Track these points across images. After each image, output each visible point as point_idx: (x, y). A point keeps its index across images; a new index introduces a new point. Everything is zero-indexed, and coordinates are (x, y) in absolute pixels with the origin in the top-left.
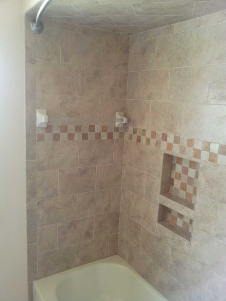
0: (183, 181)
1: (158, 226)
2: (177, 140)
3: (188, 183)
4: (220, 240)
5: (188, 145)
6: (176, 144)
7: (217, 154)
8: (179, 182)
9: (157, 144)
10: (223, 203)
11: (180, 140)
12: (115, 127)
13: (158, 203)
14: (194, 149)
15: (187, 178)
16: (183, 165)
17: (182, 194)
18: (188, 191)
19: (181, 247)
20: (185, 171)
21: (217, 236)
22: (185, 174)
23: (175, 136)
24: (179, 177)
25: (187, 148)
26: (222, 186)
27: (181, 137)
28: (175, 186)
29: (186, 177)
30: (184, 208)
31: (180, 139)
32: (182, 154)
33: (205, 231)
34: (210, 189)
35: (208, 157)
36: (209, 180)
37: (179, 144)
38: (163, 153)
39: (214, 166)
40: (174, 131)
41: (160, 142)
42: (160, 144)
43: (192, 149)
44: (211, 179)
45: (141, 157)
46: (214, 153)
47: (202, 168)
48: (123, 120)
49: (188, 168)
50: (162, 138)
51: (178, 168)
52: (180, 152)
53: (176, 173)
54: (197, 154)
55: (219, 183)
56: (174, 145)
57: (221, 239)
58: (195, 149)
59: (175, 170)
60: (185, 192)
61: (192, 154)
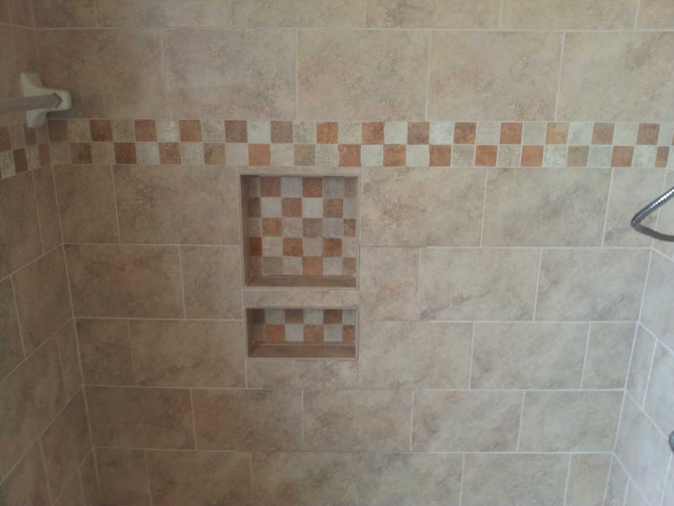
0: (288, 233)
1: (249, 363)
2: (281, 132)
3: (305, 235)
4: (431, 321)
5: (319, 140)
6: (280, 145)
7: (404, 145)
8: (279, 240)
9: (208, 155)
10: (429, 245)
11: (291, 132)
12: (25, 126)
13: (243, 308)
14: (340, 146)
15: (301, 225)
16: (283, 195)
17: (293, 266)
18: (307, 252)
19: (333, 380)
20: (293, 207)
21: (424, 315)
22: (293, 216)
23: (272, 123)
24: (276, 227)
25: (318, 147)
26: (424, 211)
27: (296, 122)
28: (265, 253)
29: (298, 221)
30: (328, 293)
31: (294, 128)
32: (306, 164)
33: (390, 319)
34: (394, 226)
35: (382, 158)
36: (390, 207)
37: (291, 142)
38: (238, 176)
39: (399, 175)
40: (268, 109)
41: (222, 147)
42: (223, 152)
43: (335, 147)
44: (395, 205)
45: (148, 207)
46: (396, 145)
47: (367, 185)
48: (61, 100)
49: (299, 200)
50: (227, 136)
51: (270, 207)
52: (297, 163)
53: (265, 219)
54: (351, 155)
55: (417, 207)
56: (273, 147)
57: (434, 318)
58: (344, 145)
59: (259, 216)
60: (300, 259)
61: (335, 161)
